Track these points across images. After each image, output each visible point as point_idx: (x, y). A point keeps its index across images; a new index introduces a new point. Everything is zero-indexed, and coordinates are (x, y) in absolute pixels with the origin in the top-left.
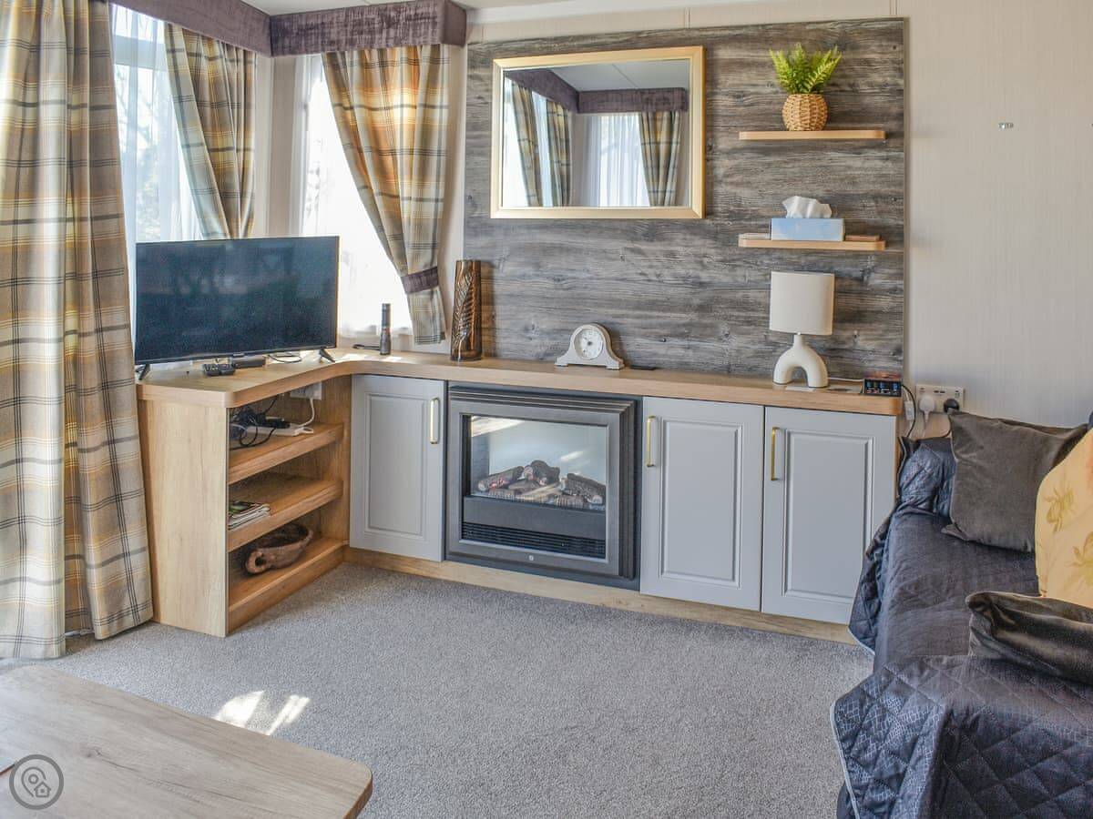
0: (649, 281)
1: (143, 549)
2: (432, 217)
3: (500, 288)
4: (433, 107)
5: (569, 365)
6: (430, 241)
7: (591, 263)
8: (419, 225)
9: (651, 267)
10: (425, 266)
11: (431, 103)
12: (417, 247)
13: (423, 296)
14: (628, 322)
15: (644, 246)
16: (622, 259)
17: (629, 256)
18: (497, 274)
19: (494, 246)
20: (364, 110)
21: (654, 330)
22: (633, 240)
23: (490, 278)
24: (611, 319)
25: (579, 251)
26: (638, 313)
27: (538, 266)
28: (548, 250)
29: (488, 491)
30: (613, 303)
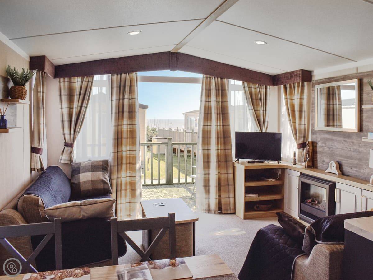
0: (348, 150)
1: (233, 198)
2: (303, 129)
3: (319, 149)
4: (303, 99)
5: (328, 172)
6: (303, 135)
7: (336, 144)
8: (300, 131)
9: (348, 146)
10: (302, 142)
11: (303, 98)
12: (299, 137)
13: (301, 150)
14: (344, 162)
15: (347, 140)
16: (342, 143)
17: (344, 142)
18: (318, 146)
19: (317, 138)
20: (290, 100)
21: (349, 165)
22: (345, 138)
23: (316, 147)
24: (340, 161)
25: (334, 140)
26: (346, 159)
27: (325, 144)
28: (328, 139)
29: (307, 203)
30: (341, 156)
